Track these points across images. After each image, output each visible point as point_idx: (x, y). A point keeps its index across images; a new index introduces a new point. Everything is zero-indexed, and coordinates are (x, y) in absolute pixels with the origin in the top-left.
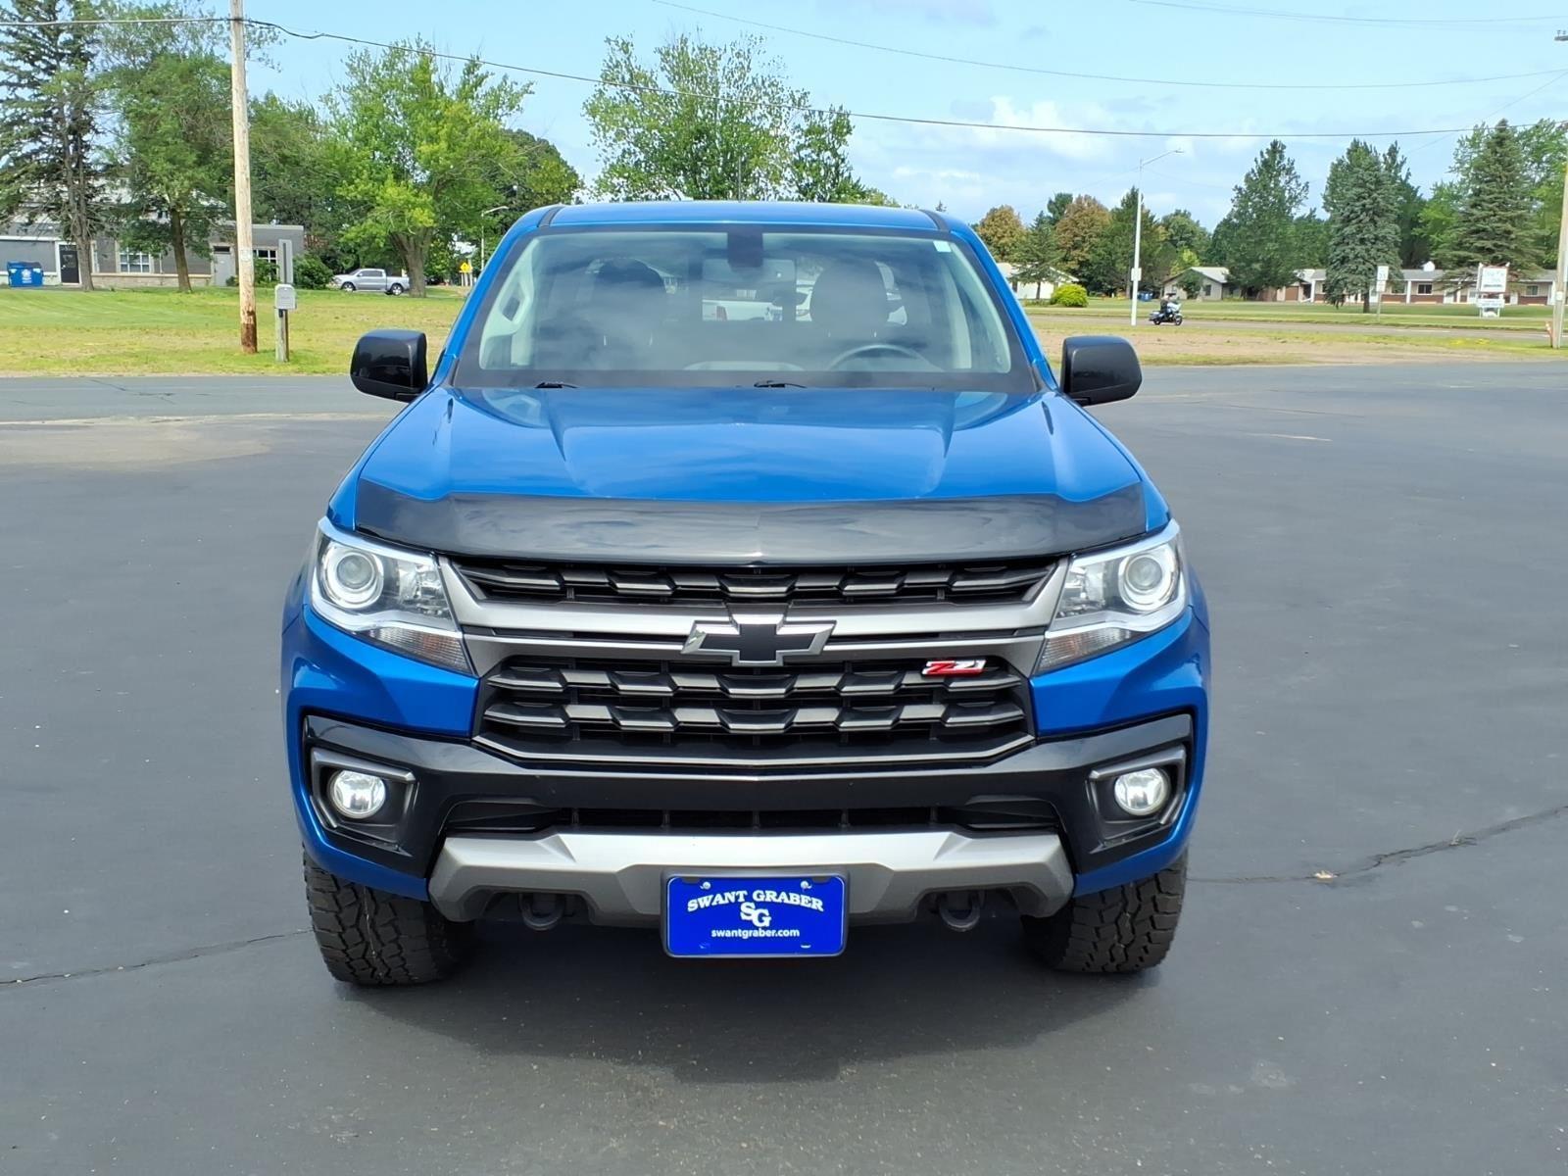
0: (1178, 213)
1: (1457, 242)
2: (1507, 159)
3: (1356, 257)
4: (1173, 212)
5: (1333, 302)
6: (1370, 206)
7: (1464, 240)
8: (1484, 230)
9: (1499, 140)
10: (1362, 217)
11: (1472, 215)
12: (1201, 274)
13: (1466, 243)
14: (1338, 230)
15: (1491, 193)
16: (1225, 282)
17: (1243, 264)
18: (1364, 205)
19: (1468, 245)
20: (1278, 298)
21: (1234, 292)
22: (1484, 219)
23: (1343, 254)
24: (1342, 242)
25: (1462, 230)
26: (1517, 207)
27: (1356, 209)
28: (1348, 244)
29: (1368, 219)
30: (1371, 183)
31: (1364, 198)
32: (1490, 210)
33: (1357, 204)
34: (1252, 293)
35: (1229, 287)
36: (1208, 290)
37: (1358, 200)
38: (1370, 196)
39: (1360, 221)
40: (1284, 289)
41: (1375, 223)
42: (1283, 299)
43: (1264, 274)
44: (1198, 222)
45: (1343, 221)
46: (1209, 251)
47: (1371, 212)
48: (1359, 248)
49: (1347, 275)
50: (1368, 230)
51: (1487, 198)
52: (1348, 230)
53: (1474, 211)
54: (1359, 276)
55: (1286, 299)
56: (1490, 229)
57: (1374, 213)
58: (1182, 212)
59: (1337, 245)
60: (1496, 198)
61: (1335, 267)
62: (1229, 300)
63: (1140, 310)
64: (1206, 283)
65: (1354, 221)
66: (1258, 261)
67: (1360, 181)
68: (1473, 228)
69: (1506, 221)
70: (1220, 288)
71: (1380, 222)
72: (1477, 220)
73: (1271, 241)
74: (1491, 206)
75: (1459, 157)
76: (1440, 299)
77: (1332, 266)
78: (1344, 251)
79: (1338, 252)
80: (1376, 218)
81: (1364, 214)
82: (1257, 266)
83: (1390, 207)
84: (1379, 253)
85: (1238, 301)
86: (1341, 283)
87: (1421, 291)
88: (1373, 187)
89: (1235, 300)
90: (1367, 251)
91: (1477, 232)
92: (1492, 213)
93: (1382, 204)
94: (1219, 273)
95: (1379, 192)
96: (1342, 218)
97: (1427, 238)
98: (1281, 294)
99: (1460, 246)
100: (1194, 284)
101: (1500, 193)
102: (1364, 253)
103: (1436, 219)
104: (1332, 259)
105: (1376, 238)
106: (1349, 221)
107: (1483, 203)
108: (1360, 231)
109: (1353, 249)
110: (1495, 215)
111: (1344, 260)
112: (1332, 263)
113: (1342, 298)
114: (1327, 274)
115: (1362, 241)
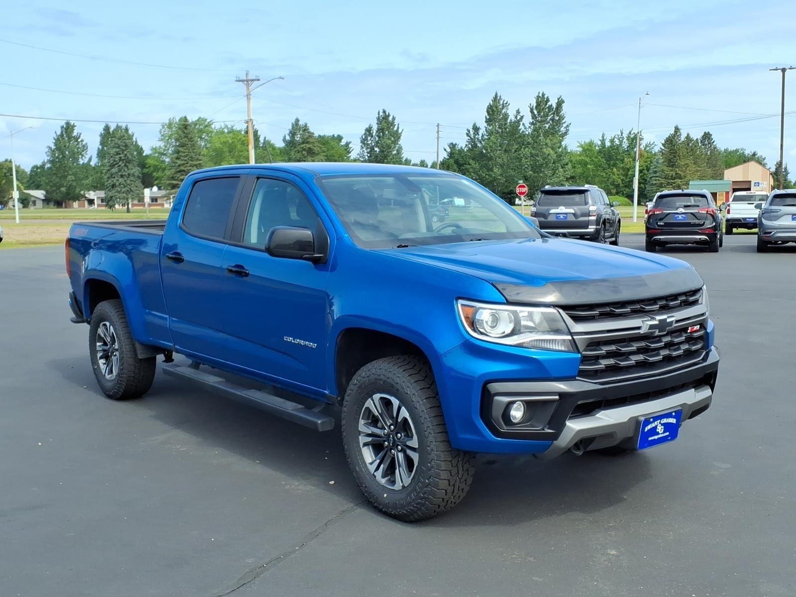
0: (6, 161)
1: (171, 176)
2: (190, 136)
3: (120, 184)
4: (4, 160)
5: (110, 208)
6: (124, 158)
7: (174, 176)
8: (184, 171)
9: (184, 126)
10: (120, 163)
11: (177, 163)
12: (29, 194)
13: (175, 177)
14: (108, 170)
15: (184, 153)
16: (44, 198)
17: (54, 188)
18: (121, 157)
19: (176, 178)
20: (74, 207)
21: (50, 204)
22: (183, 164)
23: (112, 183)
24: (112, 176)
25: (173, 171)
26: (198, 160)
27: (116, 159)
28: (114, 177)
29: (123, 165)
30: (123, 146)
31: (120, 154)
32: (185, 161)
33: (117, 157)
34: (59, 204)
35: (47, 201)
36: (34, 203)
37: (117, 155)
38: (123, 152)
39: (119, 166)
40: (77, 202)
41: (127, 167)
42: (77, 207)
43: (68, 194)
44: (19, 165)
45: (110, 166)
46: (28, 181)
47: (125, 161)
48: (121, 180)
49: (116, 194)
50: (124, 171)
51: (183, 155)
52: (114, 170)
53: (178, 161)
54: (122, 194)
55: (79, 207)
56: (186, 170)
57: (126, 162)
58: (9, 160)
59: (109, 178)
60: (187, 155)
61: (109, 190)
62: (48, 208)
63: (21, 215)
64: (33, 199)
65: (116, 166)
66: (63, 186)
67: (117, 145)
68: (178, 170)
69: (193, 167)
70: (41, 202)
71: (130, 166)
72: (179, 166)
73: (70, 175)
74: (185, 159)
75: (162, 133)
76: (162, 205)
77: (107, 189)
78: (113, 181)
79: (109, 182)
80: (127, 164)
81: (121, 162)
82: (63, 189)
83: (134, 159)
84: (132, 182)
85: (53, 208)
86: (114, 198)
87: (152, 201)
88: (124, 148)
89: (51, 208)
90: (125, 181)
91: (180, 171)
92: (186, 162)
93: (130, 157)
94: (40, 194)
95: (127, 151)
96: (109, 164)
97: (151, 174)
98: (76, 204)
99: (173, 178)
100: (25, 200)
101: (188, 152)
102: (123, 182)
103: (155, 165)
104: (107, 185)
105: (129, 175)
106: (114, 165)
107: (181, 157)
108: (120, 171)
109: (118, 180)
110: (187, 163)
111: (113, 186)
112: (107, 188)
113: (114, 206)
114: (106, 193)
115: (122, 176)
